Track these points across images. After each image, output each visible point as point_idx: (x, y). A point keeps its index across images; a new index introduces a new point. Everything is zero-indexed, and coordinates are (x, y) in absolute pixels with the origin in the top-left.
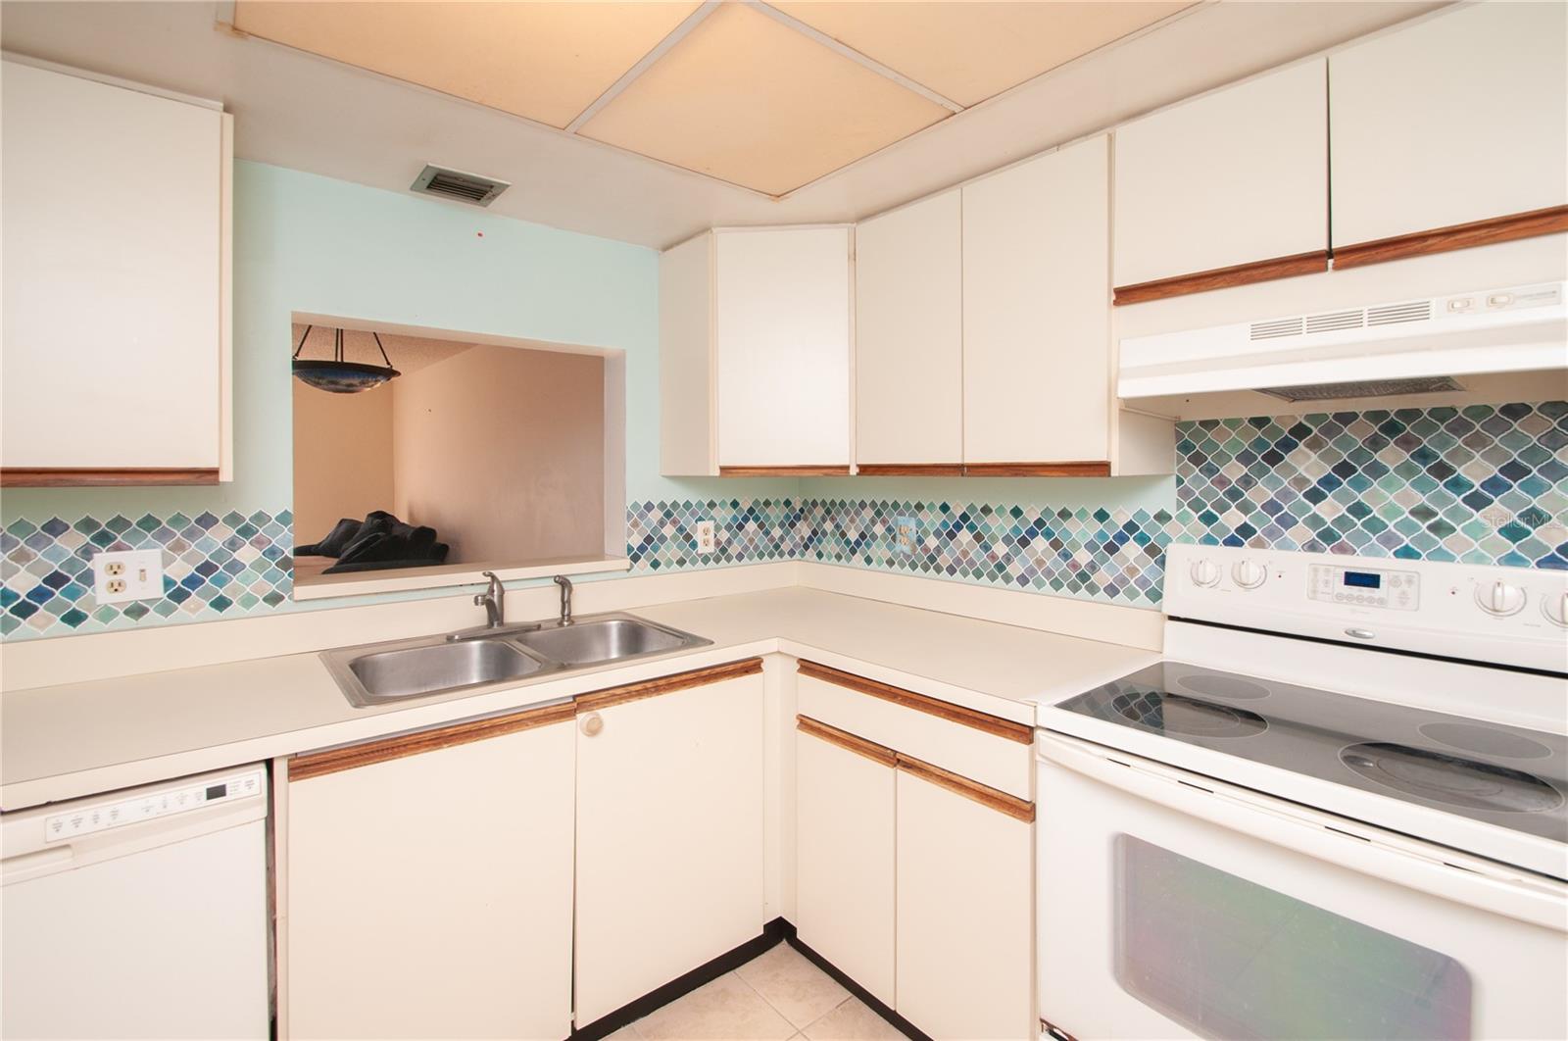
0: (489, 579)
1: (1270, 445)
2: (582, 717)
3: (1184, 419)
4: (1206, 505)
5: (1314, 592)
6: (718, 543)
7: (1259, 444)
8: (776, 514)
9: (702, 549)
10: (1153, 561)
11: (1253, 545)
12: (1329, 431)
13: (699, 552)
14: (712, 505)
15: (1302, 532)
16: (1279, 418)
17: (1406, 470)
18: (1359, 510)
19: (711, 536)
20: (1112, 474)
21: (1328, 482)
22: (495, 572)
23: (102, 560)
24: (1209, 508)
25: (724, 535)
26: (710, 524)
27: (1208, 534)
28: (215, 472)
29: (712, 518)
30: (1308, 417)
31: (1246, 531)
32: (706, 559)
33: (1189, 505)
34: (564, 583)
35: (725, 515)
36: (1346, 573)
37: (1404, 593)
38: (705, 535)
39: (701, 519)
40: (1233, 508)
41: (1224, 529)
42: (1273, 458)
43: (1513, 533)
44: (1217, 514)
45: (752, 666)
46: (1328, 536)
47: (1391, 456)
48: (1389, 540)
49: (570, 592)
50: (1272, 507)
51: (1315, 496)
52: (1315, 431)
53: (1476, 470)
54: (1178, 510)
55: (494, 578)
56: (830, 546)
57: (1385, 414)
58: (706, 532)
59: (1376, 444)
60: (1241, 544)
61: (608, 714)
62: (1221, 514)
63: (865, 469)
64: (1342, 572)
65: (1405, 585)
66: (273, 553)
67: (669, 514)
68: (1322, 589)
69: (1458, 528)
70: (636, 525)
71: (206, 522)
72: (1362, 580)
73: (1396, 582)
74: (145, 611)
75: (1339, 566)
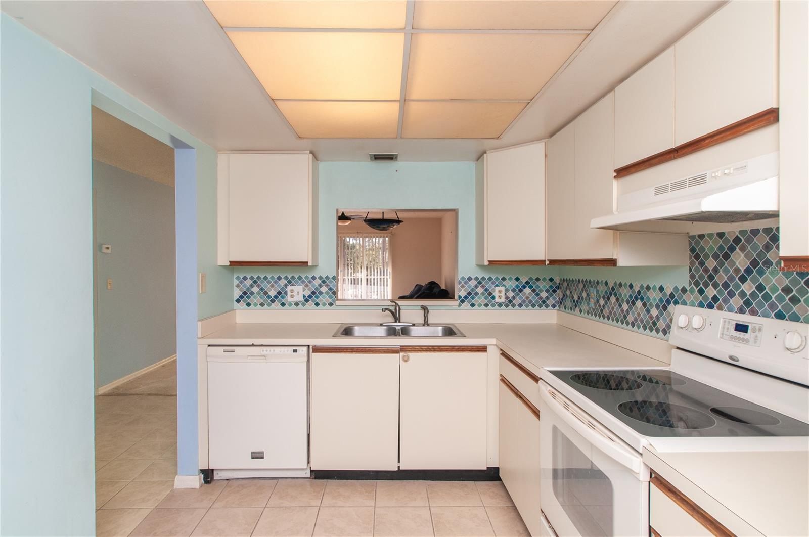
0: (394, 304)
1: (725, 249)
2: (402, 354)
3: (691, 234)
4: (700, 284)
5: (723, 335)
6: (507, 298)
7: (721, 248)
8: (543, 285)
9: (497, 300)
12: (749, 240)
13: (496, 301)
14: (504, 279)
15: (738, 301)
16: (729, 233)
18: (761, 288)
19: (503, 294)
20: (618, 265)
21: (748, 271)
22: (397, 302)
23: (289, 288)
24: (702, 285)
25: (511, 294)
26: (503, 289)
27: (701, 301)
28: (307, 263)
29: (504, 285)
30: (740, 232)
31: (715, 299)
32: (500, 305)
33: (694, 284)
34: (424, 308)
35: (511, 284)
36: (736, 324)
37: (756, 337)
38: (499, 293)
39: (497, 286)
40: (710, 285)
41: (707, 298)
42: (726, 257)
44: (704, 289)
45: (483, 349)
46: (748, 303)
47: (774, 255)
48: (772, 306)
49: (428, 312)
50: (726, 285)
51: (743, 279)
52: (743, 240)
54: (690, 286)
55: (396, 303)
56: (568, 303)
57: (770, 229)
58: (500, 292)
59: (767, 247)
60: (711, 307)
61: (412, 355)
62: (706, 289)
63: (552, 262)
64: (734, 323)
65: (757, 332)
66: (330, 289)
67: (480, 283)
68: (725, 332)
69: (802, 300)
70: (463, 286)
71: (314, 278)
72: (742, 328)
73: (754, 330)
74: (299, 304)
75: (733, 320)
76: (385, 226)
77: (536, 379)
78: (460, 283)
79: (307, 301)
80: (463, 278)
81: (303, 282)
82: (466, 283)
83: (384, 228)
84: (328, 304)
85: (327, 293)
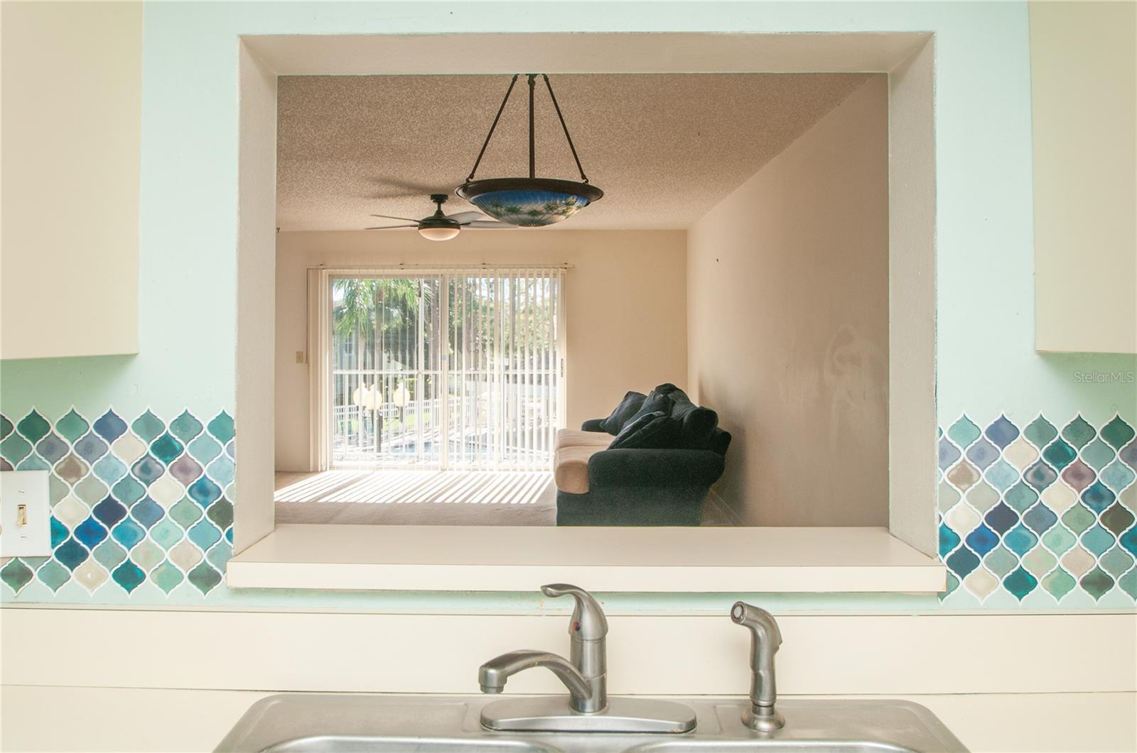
66: (202, 490)
67: (1059, 454)
70: (963, 477)
71: (110, 426)
74: (29, 575)
76: (539, 206)
78: (947, 454)
79: (72, 555)
80: (964, 427)
81: (52, 450)
82: (980, 455)
83: (534, 213)
84: (193, 577)
85: (182, 513)
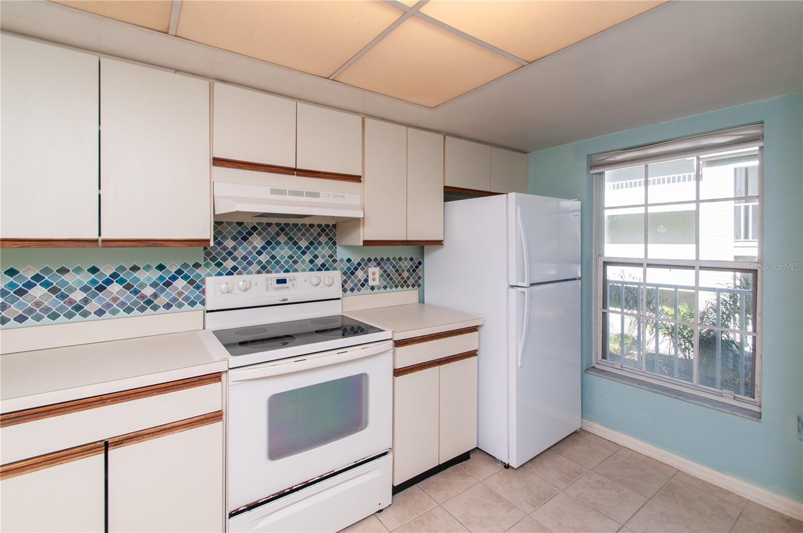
1: (243, 233)
4: (218, 259)
5: (268, 288)
7: (240, 233)
10: (192, 287)
11: (237, 274)
12: (264, 229)
15: (255, 267)
16: (247, 223)
17: (286, 243)
18: (273, 257)
21: (264, 248)
24: (219, 260)
27: (219, 272)
30: (257, 223)
31: (235, 268)
33: (210, 259)
36: (277, 280)
37: (293, 284)
40: (230, 259)
41: (226, 268)
42: (245, 239)
43: (311, 262)
44: (222, 262)
46: (264, 268)
47: (282, 239)
48: (282, 267)
50: (245, 258)
51: (260, 253)
52: (259, 229)
53: (303, 244)
54: (205, 262)
57: (281, 224)
59: (278, 234)
60: (233, 274)
62: (224, 262)
64: (275, 280)
65: (293, 281)
68: (270, 286)
69: (299, 262)
72: (281, 281)
73: (291, 281)
75: (275, 278)
77: (216, 377)
